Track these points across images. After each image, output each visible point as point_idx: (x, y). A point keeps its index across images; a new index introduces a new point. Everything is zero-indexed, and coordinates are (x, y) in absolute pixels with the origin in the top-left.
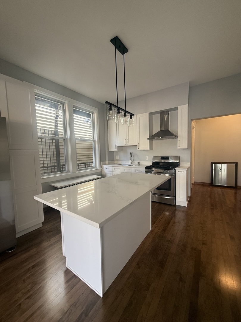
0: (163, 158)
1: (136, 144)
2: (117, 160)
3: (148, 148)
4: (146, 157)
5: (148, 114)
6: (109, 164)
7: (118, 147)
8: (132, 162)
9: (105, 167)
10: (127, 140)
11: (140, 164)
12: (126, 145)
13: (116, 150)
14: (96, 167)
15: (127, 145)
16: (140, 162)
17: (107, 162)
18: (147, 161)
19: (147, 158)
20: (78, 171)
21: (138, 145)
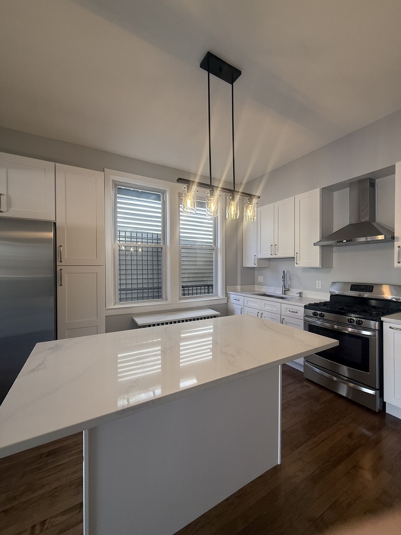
0: (355, 287)
1: (293, 256)
2: (260, 284)
3: (317, 263)
4: (317, 281)
5: (317, 192)
6: (243, 291)
7: (260, 259)
8: (286, 290)
9: (233, 296)
10: (275, 246)
11: (303, 296)
12: (272, 257)
13: (256, 266)
14: (217, 295)
15: (275, 256)
16: (303, 292)
17: (239, 287)
18: (317, 290)
19: (319, 284)
20: (180, 299)
21: (295, 257)
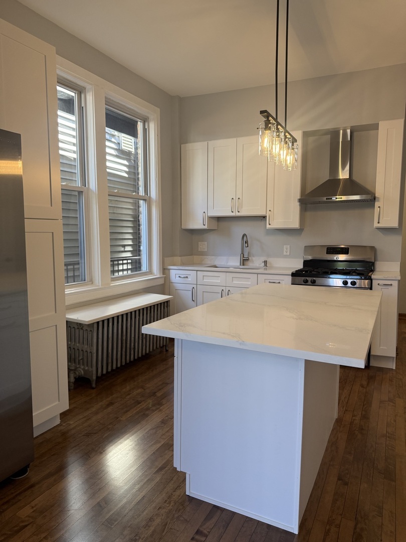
0: (332, 250)
2: (203, 253)
3: (296, 225)
4: (285, 246)
9: (174, 272)
10: (237, 201)
11: (268, 264)
12: (233, 215)
13: (206, 227)
14: (150, 272)
16: (269, 260)
18: (286, 257)
19: (286, 249)
21: (268, 215)
